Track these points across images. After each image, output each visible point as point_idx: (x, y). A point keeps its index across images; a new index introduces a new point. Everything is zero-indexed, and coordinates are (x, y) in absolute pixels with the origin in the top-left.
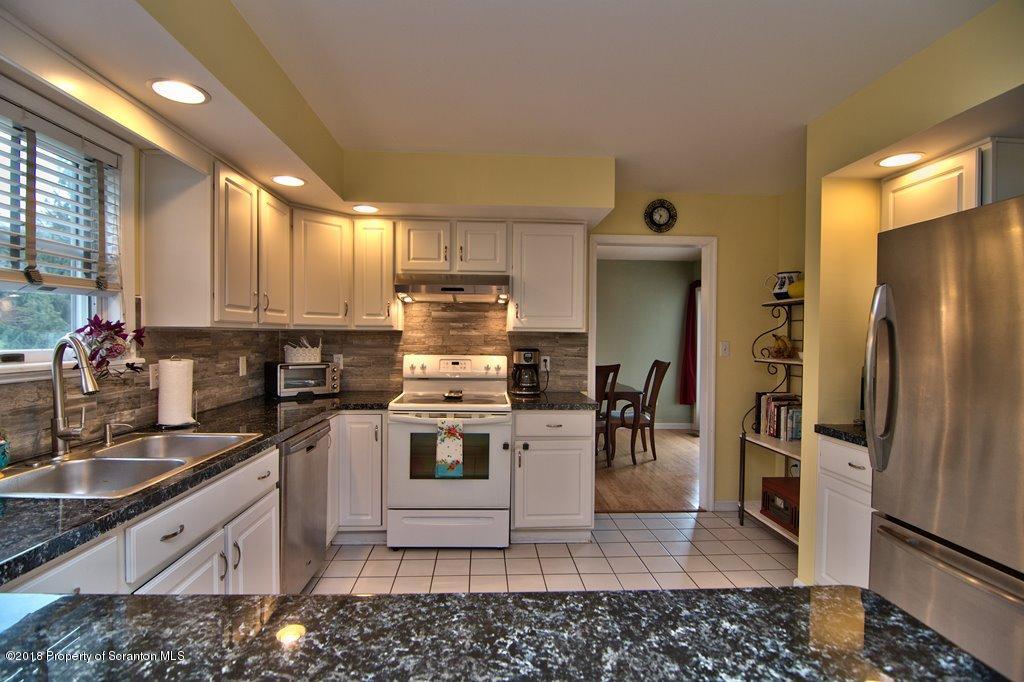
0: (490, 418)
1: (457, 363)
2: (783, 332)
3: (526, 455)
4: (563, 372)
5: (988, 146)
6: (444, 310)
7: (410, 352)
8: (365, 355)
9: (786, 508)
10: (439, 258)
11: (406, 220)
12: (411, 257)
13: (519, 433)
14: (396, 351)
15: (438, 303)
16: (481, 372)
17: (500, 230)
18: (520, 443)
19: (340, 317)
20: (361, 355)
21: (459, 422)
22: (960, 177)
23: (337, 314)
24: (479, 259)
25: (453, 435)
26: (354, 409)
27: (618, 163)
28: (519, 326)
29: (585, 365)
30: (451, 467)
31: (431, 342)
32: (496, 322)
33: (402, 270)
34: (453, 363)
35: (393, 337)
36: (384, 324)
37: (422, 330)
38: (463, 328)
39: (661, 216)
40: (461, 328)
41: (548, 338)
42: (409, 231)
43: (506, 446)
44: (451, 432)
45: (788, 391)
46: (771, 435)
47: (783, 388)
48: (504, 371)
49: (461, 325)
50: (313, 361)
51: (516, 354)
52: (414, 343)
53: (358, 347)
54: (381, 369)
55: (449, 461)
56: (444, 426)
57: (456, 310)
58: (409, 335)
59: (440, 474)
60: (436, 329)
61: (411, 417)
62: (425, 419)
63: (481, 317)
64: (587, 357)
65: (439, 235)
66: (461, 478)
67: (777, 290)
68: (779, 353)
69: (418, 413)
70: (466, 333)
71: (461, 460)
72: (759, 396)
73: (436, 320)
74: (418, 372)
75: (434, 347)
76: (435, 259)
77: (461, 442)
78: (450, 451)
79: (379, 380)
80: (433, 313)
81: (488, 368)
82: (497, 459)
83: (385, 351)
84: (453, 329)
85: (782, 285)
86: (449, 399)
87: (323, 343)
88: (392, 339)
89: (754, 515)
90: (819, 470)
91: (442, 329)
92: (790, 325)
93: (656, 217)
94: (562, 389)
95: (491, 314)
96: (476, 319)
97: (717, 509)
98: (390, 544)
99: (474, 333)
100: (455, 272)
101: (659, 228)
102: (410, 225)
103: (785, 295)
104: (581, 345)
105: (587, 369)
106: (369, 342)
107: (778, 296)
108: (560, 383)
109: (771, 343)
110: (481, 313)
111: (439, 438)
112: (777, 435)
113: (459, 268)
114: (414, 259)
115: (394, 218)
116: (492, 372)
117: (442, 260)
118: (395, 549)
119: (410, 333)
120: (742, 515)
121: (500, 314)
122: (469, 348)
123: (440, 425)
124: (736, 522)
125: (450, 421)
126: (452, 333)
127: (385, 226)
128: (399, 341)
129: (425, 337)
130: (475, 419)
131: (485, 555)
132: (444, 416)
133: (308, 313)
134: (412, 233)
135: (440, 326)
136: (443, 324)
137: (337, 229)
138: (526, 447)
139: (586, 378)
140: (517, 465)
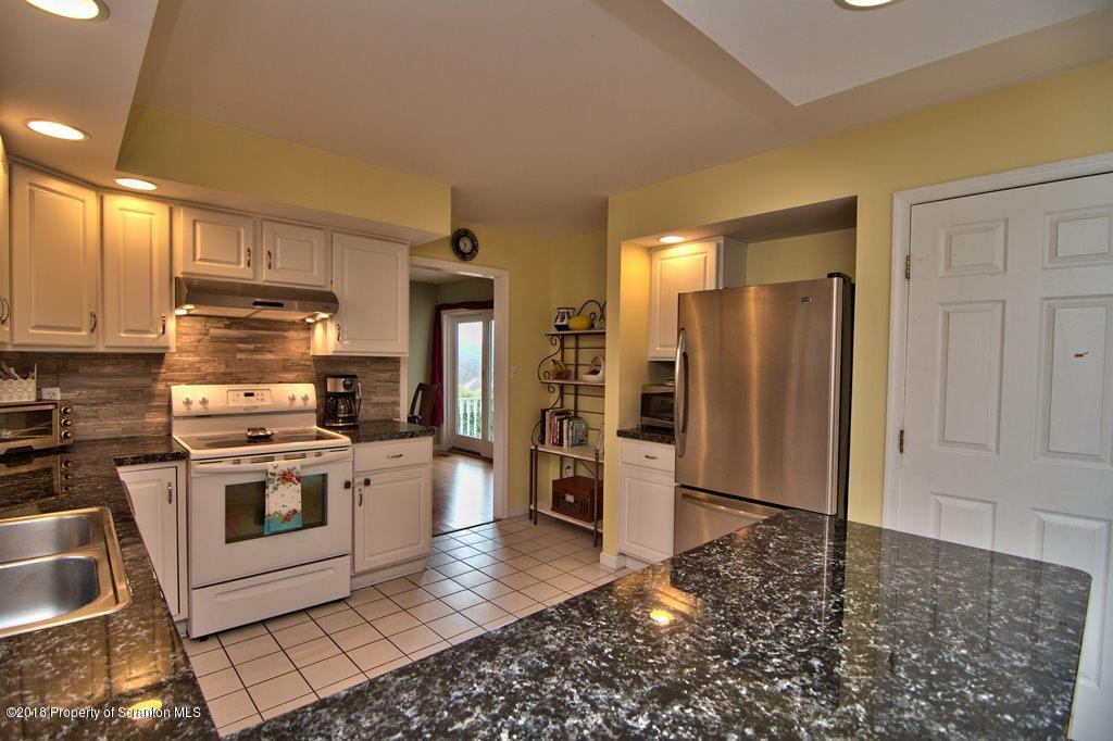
0: (327, 455)
1: (252, 395)
2: (558, 358)
3: (367, 491)
4: (375, 399)
5: (721, 242)
6: (228, 327)
7: (179, 382)
8: (101, 388)
9: (576, 502)
10: (238, 262)
11: (186, 206)
12: (198, 256)
13: (357, 469)
14: (155, 380)
15: (220, 318)
16: (285, 404)
17: (318, 238)
18: (362, 479)
19: (84, 333)
20: (95, 388)
21: (295, 463)
22: (705, 258)
23: (79, 329)
24: (291, 268)
25: (289, 480)
26: (133, 463)
27: (454, 191)
28: (342, 349)
29: (396, 391)
30: (287, 518)
31: (208, 368)
32: (297, 344)
33: (183, 273)
34: (246, 395)
35: (152, 360)
36: (154, 345)
37: (196, 352)
38: (256, 351)
39: (465, 245)
40: (252, 351)
41: (359, 363)
42: (194, 222)
43: (347, 485)
44: (286, 477)
45: (562, 407)
46: (554, 444)
47: (558, 405)
48: (313, 401)
49: (252, 347)
50: (25, 400)
51: (330, 381)
52: (182, 370)
53: (89, 376)
54: (133, 407)
55: (285, 511)
56: (277, 471)
57: (245, 329)
58: (175, 358)
59: (273, 529)
60: (216, 352)
61: (226, 465)
62: (246, 465)
63: (278, 337)
64: (399, 382)
65: (238, 234)
66: (297, 529)
67: (559, 323)
68: (559, 375)
69: (237, 459)
70: (259, 357)
71: (299, 507)
72: (544, 412)
73: (215, 339)
74: (196, 407)
75: (213, 374)
76: (235, 264)
77: (299, 487)
78: (283, 500)
79: (125, 422)
80: (212, 331)
81: (293, 399)
82: (337, 499)
83: (138, 382)
84: (241, 351)
85: (563, 319)
86: (253, 440)
87: (39, 372)
88: (147, 363)
89: (548, 513)
90: (620, 465)
91: (225, 351)
92: (563, 351)
93: (462, 245)
94: (374, 418)
95: (292, 334)
96: (272, 339)
97: (512, 515)
98: (195, 635)
99: (269, 356)
100: (259, 282)
101: (464, 256)
102: (197, 214)
103: (566, 327)
104: (394, 370)
105: (398, 395)
106: (108, 369)
107: (559, 328)
108: (372, 411)
109: (550, 366)
110: (279, 333)
111: (271, 486)
112: (560, 443)
113: (264, 277)
114: (201, 260)
115: (172, 203)
116: (299, 403)
117: (243, 265)
118: (203, 639)
119: (176, 357)
120: (534, 516)
121: (303, 335)
122: (265, 375)
123: (271, 470)
124: (530, 524)
125: (282, 464)
126: (239, 356)
127: (159, 212)
128: (160, 368)
129: (199, 362)
130: (311, 458)
131: (327, 611)
132: (272, 459)
133: (37, 327)
134: (198, 227)
135: (221, 347)
136: (227, 346)
137: (79, 203)
138: (367, 482)
139: (398, 404)
140: (357, 503)
